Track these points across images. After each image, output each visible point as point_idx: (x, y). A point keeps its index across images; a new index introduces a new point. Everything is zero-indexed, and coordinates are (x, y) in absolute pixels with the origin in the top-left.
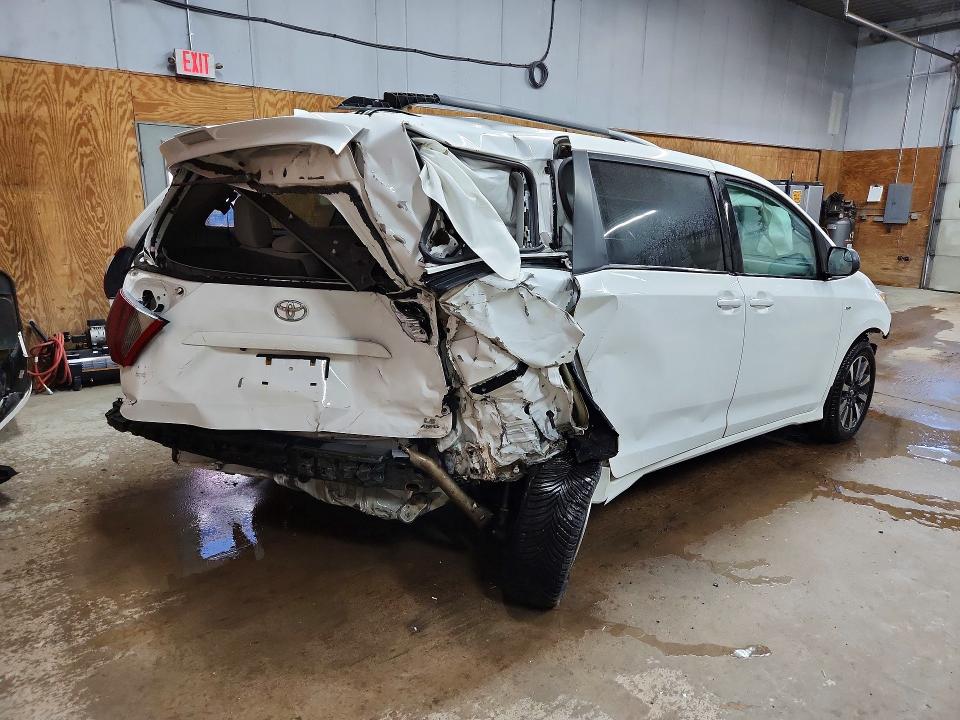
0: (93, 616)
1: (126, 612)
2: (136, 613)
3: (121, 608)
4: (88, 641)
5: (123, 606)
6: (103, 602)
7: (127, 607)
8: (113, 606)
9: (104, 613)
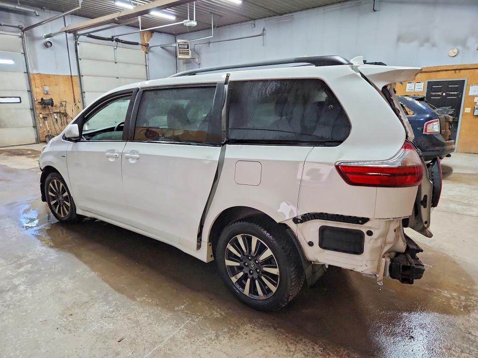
0: (464, 303)
1: (449, 296)
2: (445, 293)
3: (450, 299)
4: (471, 296)
5: (448, 299)
6: (456, 306)
7: (447, 297)
8: (452, 302)
9: (457, 301)
